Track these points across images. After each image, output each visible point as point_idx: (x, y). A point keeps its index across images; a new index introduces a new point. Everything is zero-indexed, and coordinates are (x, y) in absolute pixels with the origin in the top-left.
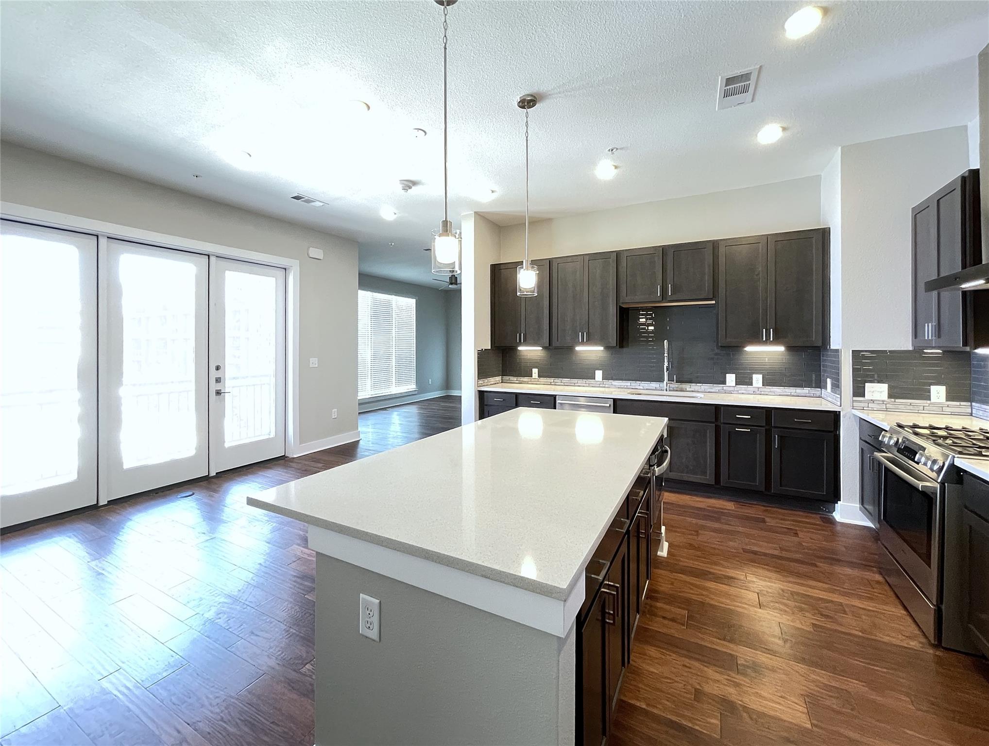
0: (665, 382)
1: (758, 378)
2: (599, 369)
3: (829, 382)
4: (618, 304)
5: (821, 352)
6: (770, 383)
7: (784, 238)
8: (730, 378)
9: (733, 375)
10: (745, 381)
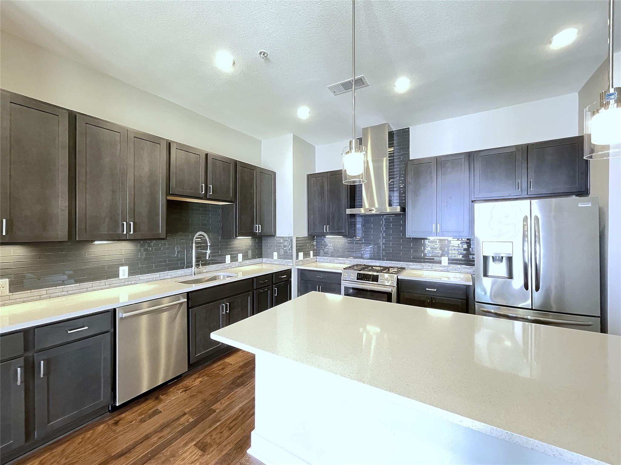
0: (193, 267)
1: (240, 256)
2: (122, 265)
3: (275, 254)
4: (168, 193)
5: (263, 238)
6: (245, 257)
7: (263, 172)
8: (228, 258)
9: (229, 256)
10: (234, 259)
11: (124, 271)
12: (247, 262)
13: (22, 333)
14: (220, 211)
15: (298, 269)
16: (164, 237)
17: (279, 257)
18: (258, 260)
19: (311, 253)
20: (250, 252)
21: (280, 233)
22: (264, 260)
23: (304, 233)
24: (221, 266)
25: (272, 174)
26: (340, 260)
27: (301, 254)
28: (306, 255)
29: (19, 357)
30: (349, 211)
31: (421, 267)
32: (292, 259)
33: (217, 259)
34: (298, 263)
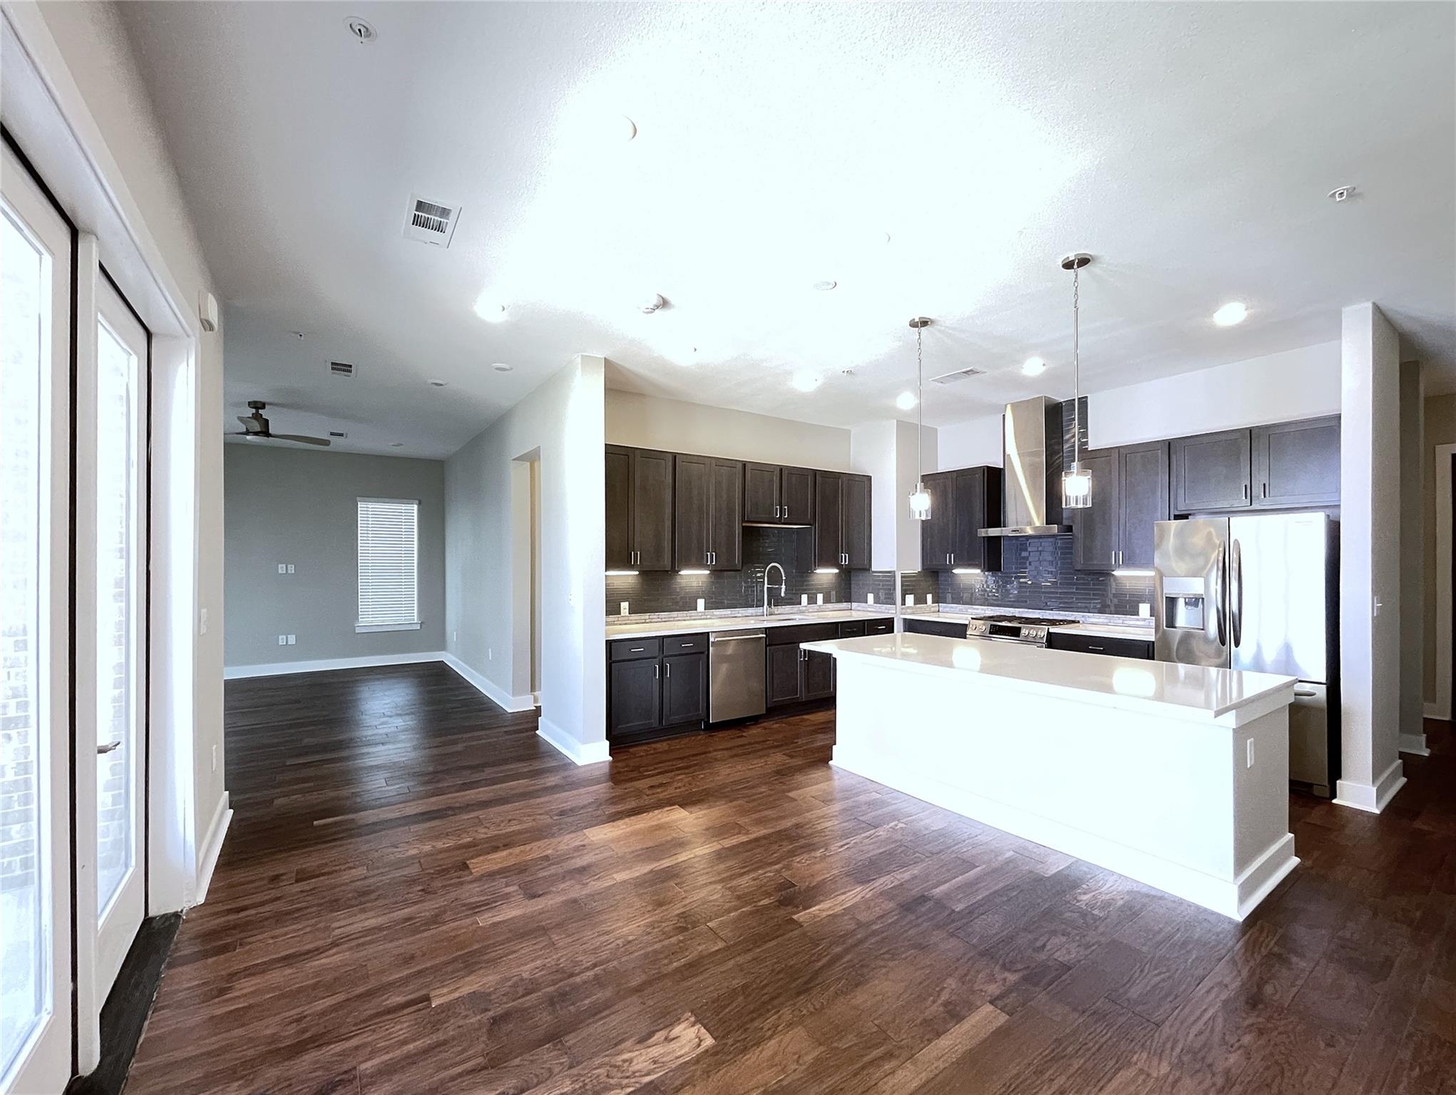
0: (766, 607)
1: (820, 597)
2: (701, 598)
3: (871, 597)
4: (743, 521)
5: (852, 573)
6: (826, 601)
7: (851, 477)
8: (804, 598)
9: (806, 596)
10: (812, 600)
11: (701, 603)
12: (829, 606)
13: (657, 641)
14: (795, 536)
15: (905, 619)
16: (740, 568)
17: (877, 601)
18: (844, 605)
19: (929, 597)
20: (833, 593)
21: (876, 566)
22: (854, 605)
23: (915, 566)
24: (796, 608)
25: (865, 479)
26: (977, 609)
27: (910, 599)
28: (920, 600)
29: (655, 658)
30: (983, 532)
31: (1106, 621)
32: (895, 604)
33: (793, 600)
34: (904, 611)
